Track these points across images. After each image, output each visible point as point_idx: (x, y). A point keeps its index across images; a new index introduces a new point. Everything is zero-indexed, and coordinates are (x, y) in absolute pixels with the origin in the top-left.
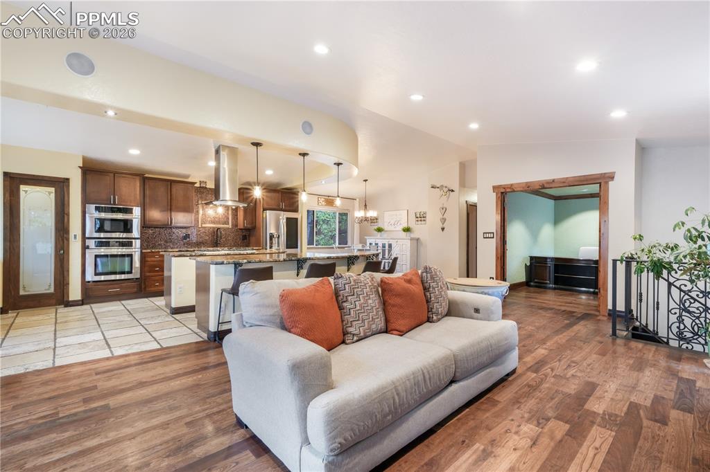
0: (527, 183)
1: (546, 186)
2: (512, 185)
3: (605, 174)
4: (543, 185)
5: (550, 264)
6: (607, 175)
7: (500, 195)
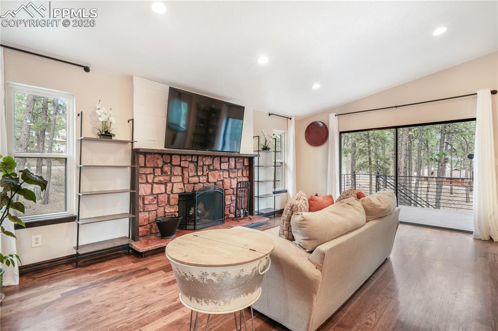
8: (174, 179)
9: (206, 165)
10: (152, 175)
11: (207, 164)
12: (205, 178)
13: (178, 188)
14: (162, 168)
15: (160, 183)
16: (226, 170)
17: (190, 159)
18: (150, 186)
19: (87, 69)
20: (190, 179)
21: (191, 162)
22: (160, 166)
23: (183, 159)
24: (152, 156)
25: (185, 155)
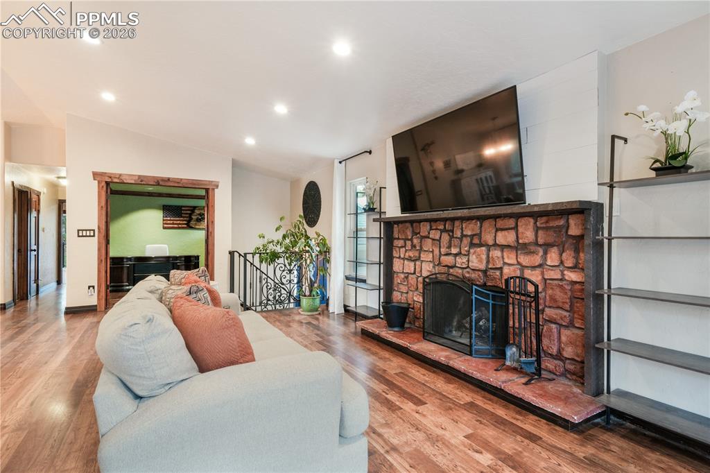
0: (139, 176)
1: (161, 183)
2: (120, 175)
3: (212, 181)
4: (158, 181)
5: (127, 264)
6: (213, 183)
7: (104, 184)
8: (423, 256)
9: (466, 236)
10: (404, 249)
11: (469, 233)
12: (465, 260)
13: (427, 269)
14: (411, 240)
15: (410, 259)
16: (509, 246)
17: (441, 227)
18: (402, 261)
19: (370, 152)
20: (442, 257)
21: (444, 230)
22: (410, 238)
23: (434, 228)
24: (403, 225)
25: (435, 220)
